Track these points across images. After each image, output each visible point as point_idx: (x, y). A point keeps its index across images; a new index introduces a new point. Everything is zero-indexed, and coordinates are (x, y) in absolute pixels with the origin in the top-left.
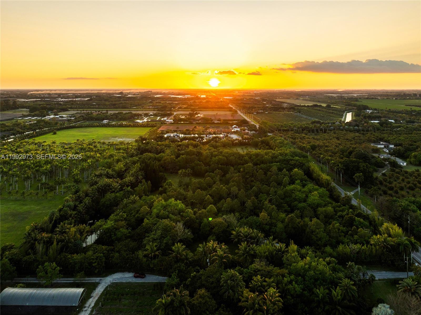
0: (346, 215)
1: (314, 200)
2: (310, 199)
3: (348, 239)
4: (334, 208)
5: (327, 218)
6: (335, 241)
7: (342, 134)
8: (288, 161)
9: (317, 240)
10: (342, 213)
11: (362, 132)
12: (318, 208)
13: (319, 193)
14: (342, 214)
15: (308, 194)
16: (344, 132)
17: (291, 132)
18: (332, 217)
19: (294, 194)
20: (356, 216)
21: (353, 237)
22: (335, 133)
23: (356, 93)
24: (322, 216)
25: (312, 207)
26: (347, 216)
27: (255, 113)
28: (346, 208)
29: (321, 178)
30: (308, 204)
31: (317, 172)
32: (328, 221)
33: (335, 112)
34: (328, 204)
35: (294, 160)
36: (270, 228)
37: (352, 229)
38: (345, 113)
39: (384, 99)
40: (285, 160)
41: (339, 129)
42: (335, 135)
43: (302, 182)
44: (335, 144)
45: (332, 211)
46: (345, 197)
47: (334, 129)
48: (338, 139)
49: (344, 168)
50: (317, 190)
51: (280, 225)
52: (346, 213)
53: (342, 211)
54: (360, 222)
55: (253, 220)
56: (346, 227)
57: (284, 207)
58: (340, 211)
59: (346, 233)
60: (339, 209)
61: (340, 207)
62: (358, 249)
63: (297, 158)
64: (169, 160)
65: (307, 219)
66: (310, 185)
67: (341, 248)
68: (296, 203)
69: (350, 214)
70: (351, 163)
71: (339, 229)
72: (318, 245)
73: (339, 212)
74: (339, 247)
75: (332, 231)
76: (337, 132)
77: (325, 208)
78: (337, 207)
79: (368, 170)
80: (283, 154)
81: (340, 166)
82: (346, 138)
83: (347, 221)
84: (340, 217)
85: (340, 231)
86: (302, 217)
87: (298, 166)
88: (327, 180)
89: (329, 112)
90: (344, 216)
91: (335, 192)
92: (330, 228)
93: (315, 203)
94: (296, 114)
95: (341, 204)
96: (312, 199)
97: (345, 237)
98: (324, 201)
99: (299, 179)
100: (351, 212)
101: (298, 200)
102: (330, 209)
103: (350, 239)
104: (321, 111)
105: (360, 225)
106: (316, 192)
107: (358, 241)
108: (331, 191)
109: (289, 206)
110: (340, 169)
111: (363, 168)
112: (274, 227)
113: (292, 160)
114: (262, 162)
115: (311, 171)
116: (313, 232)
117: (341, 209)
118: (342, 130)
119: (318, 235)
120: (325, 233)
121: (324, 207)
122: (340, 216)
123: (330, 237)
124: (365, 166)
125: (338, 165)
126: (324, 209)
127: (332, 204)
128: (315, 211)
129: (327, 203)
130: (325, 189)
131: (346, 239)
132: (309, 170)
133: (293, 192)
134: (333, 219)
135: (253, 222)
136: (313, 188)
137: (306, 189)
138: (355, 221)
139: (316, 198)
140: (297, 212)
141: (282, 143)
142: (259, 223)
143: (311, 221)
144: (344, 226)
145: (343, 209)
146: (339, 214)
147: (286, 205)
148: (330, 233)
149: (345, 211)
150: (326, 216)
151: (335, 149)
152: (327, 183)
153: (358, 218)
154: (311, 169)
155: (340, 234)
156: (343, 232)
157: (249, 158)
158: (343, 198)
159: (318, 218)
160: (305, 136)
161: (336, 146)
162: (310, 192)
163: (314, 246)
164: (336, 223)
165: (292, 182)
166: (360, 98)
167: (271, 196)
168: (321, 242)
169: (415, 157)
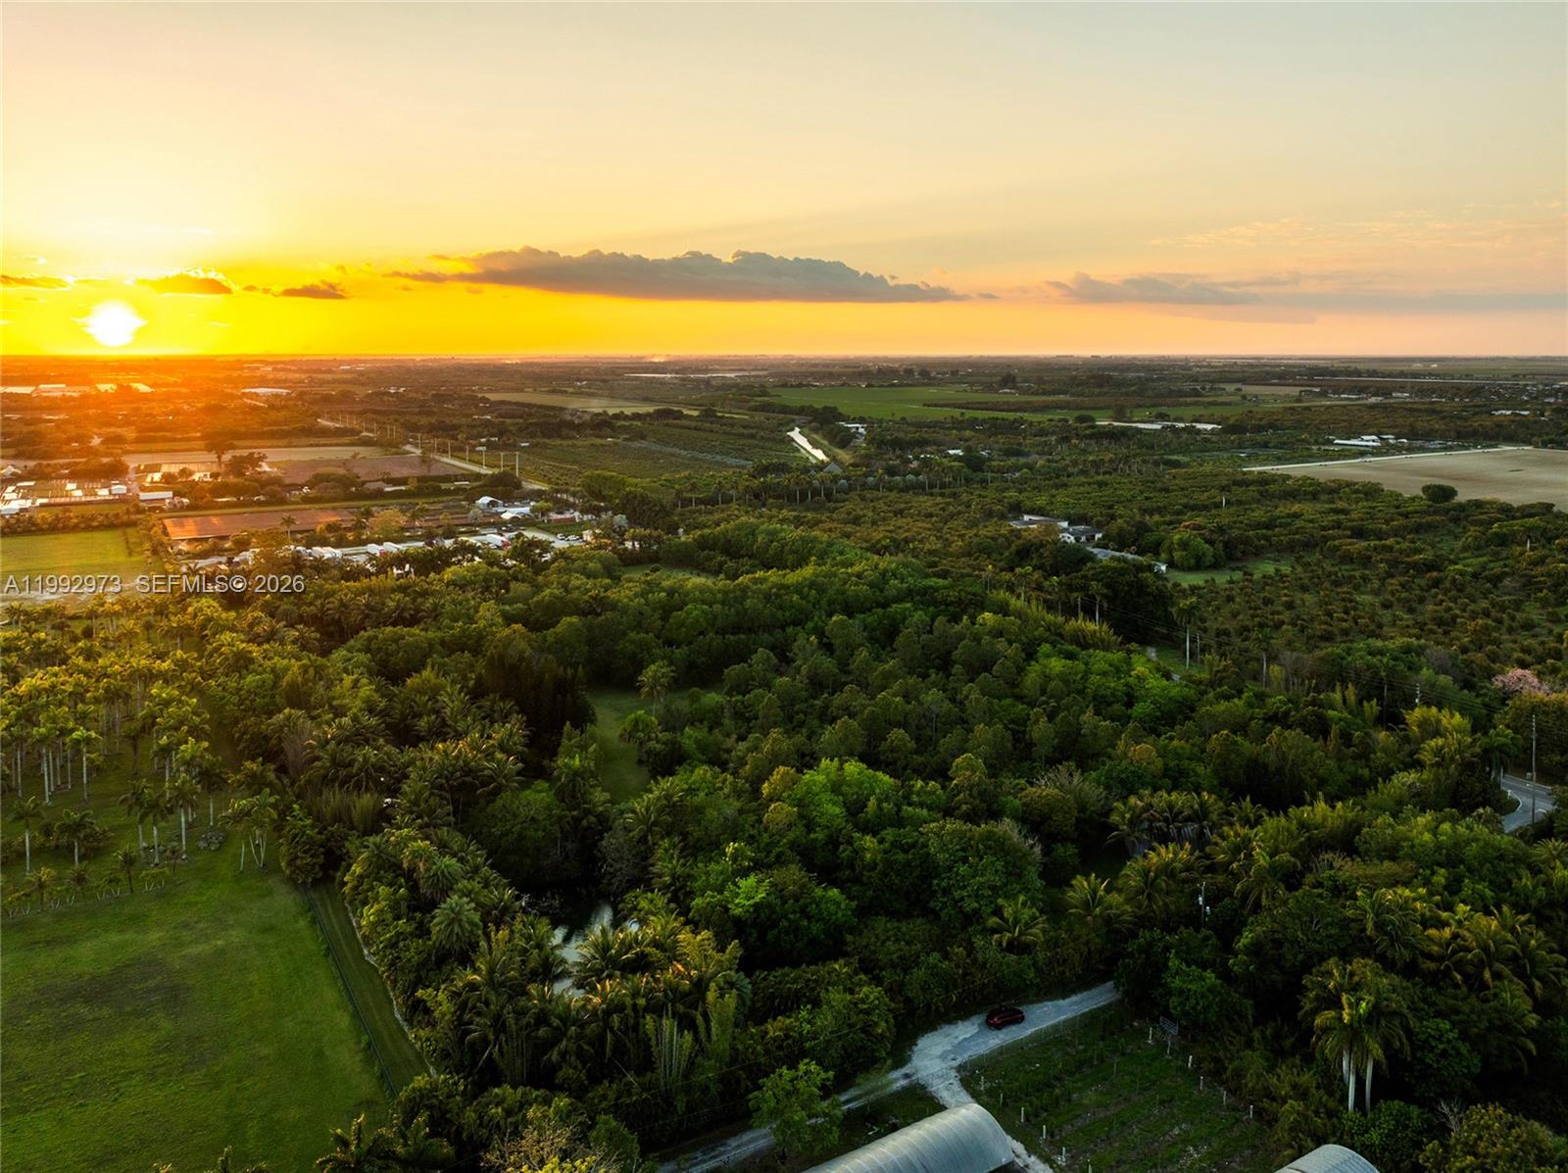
11: (936, 491)
27: (481, 448)
81: (1095, 587)
125: (1085, 588)
169: (1184, 545)
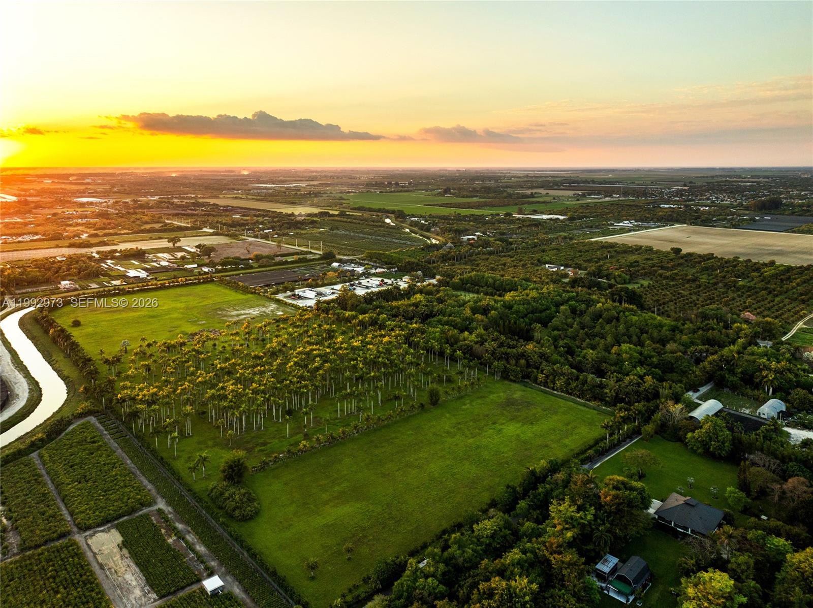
169: (619, 276)
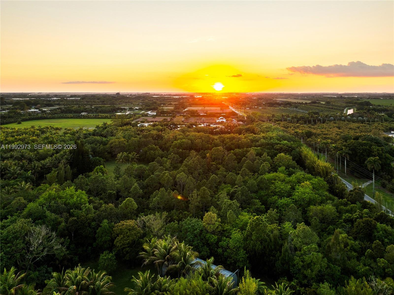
0: (357, 218)
1: (304, 193)
2: (298, 192)
3: (365, 265)
4: (336, 206)
5: (324, 223)
6: (339, 268)
7: (344, 124)
8: (272, 145)
9: (303, 266)
10: (350, 215)
11: (368, 123)
12: (309, 206)
13: (312, 184)
14: (350, 217)
15: (296, 185)
16: (346, 122)
17: (283, 122)
18: (333, 222)
19: (274, 185)
20: (377, 219)
21: (375, 261)
22: (335, 123)
23: (356, 95)
24: (315, 219)
25: (300, 204)
26: (361, 220)
27: (248, 108)
28: (356, 207)
29: (317, 166)
30: (293, 199)
31: (310, 157)
32: (326, 228)
33: (336, 108)
34: (327, 200)
35: (280, 144)
36: (219, 240)
37: (373, 245)
38: (346, 109)
39: (387, 99)
40: (268, 144)
41: (340, 120)
42: (335, 125)
43: (289, 169)
44: (336, 132)
45: (334, 211)
46: (355, 189)
47: (334, 120)
48: (339, 128)
49: (350, 152)
50: (310, 179)
51: (236, 235)
52: (359, 215)
53: (351, 211)
54: (385, 231)
55: (190, 224)
56: (360, 240)
57: (255, 205)
58: (347, 211)
59: (361, 252)
60: (344, 208)
61: (346, 205)
62: (390, 289)
63: (286, 142)
64: (117, 143)
65: (287, 225)
66: (300, 174)
67: (354, 288)
68: (276, 197)
69: (365, 217)
70: (360, 146)
71: (346, 245)
72: (305, 277)
73: (345, 213)
74: (348, 283)
75: (334, 249)
76: (337, 122)
77: (322, 206)
78: (341, 204)
79: (385, 155)
80: (267, 138)
81: (344, 149)
82: (349, 127)
83: (361, 229)
84: (346, 221)
85: (349, 248)
86: (280, 221)
87: (285, 150)
88: (325, 167)
89: (328, 108)
90: (356, 220)
91: (337, 184)
92: (331, 244)
93: (305, 198)
94: (292, 109)
95: (348, 200)
96: (300, 193)
97: (358, 259)
98: (320, 196)
99: (284, 165)
100: (367, 214)
101: (278, 193)
102: (329, 207)
103: (369, 265)
104: (320, 107)
105: (386, 237)
106: (308, 183)
107: (386, 270)
108: (331, 182)
109: (264, 203)
110: (343, 154)
111: (378, 153)
112: (227, 237)
113: (277, 144)
114: (239, 147)
115: (303, 157)
116: (296, 249)
117: (348, 207)
118: (344, 121)
119: (306, 258)
120: (320, 254)
121: (320, 205)
122: (348, 219)
123: (330, 260)
124: (380, 149)
125: (342, 149)
126: (319, 207)
127: (333, 200)
128: (304, 212)
129: (324, 198)
130: (322, 179)
131: (362, 265)
132: (301, 156)
133: (273, 183)
134: (334, 224)
135: (189, 228)
136: (303, 176)
137: (293, 178)
138: (376, 229)
139: (308, 190)
140: (273, 212)
141: (269, 128)
142: (198, 230)
143: (295, 228)
144: (355, 239)
145: (352, 209)
146: (345, 216)
147: (258, 200)
148: (331, 253)
149: (355, 212)
150: (322, 221)
151: (336, 137)
152: (325, 171)
153: (381, 223)
154: (303, 155)
155: (349, 253)
156: (355, 251)
157: (220, 141)
158: (351, 191)
159: (308, 223)
160: (299, 126)
161: (338, 134)
162: (299, 181)
163: (297, 279)
164: (341, 233)
165: (274, 169)
166: (361, 99)
167: (237, 188)
168: (312, 271)
